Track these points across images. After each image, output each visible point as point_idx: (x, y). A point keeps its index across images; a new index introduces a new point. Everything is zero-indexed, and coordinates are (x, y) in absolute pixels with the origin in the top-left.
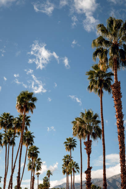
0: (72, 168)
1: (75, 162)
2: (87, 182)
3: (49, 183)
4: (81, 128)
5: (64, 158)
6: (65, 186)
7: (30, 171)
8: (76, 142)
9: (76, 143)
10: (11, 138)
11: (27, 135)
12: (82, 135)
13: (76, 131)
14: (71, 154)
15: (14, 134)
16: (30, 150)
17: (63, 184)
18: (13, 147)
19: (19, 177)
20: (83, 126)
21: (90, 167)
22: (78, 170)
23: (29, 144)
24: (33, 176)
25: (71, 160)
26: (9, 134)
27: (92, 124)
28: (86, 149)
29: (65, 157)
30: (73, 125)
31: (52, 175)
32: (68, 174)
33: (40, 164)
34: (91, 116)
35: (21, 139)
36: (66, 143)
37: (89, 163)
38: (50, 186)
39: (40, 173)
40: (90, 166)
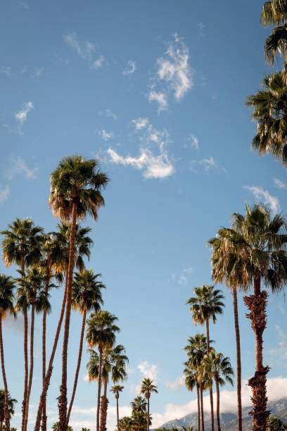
0: (213, 370)
1: (220, 355)
2: (257, 409)
3: (148, 414)
4: (236, 259)
5: (189, 344)
6: (194, 424)
7: (95, 382)
8: (221, 297)
9: (221, 300)
10: (38, 291)
11: (82, 282)
12: (239, 277)
13: (220, 267)
14: (208, 333)
15: (47, 278)
16: (92, 324)
17: (187, 418)
18: (45, 315)
19: (63, 399)
20: (241, 253)
21: (262, 367)
22: (231, 376)
23: (89, 307)
24: (102, 394)
25: (210, 349)
26: (33, 279)
27: (266, 244)
28: (250, 316)
29: (192, 341)
30: (212, 249)
31: (156, 391)
32: (201, 387)
33: (121, 363)
34: (262, 224)
35: (66, 293)
36: (193, 300)
37: (260, 357)
38: (150, 423)
39: (122, 388)
40: (265, 366)
